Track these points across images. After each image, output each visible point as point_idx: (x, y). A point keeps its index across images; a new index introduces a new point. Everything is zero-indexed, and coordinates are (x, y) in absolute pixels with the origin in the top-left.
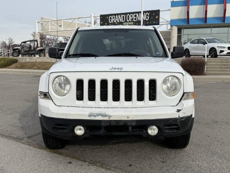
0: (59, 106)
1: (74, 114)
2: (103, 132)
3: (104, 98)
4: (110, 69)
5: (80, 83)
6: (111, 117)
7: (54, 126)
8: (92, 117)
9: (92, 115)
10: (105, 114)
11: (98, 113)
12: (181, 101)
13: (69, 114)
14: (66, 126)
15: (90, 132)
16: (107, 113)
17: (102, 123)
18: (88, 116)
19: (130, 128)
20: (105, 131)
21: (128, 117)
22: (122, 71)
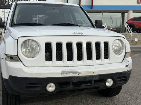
0: (28, 67)
1: (47, 73)
2: (72, 87)
3: (70, 58)
4: (73, 34)
5: (48, 46)
6: (80, 73)
7: (27, 86)
8: (65, 74)
9: (65, 73)
10: (75, 71)
11: (69, 71)
12: (125, 59)
13: (43, 73)
14: (38, 85)
15: (61, 88)
16: (76, 70)
17: (73, 79)
18: (60, 74)
19: (93, 82)
20: (73, 86)
21: (93, 73)
22: (82, 35)
